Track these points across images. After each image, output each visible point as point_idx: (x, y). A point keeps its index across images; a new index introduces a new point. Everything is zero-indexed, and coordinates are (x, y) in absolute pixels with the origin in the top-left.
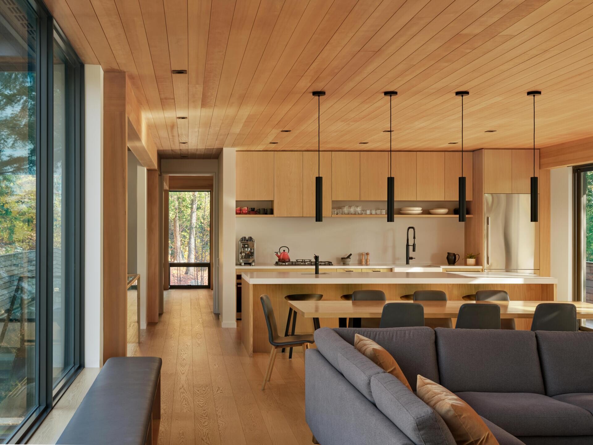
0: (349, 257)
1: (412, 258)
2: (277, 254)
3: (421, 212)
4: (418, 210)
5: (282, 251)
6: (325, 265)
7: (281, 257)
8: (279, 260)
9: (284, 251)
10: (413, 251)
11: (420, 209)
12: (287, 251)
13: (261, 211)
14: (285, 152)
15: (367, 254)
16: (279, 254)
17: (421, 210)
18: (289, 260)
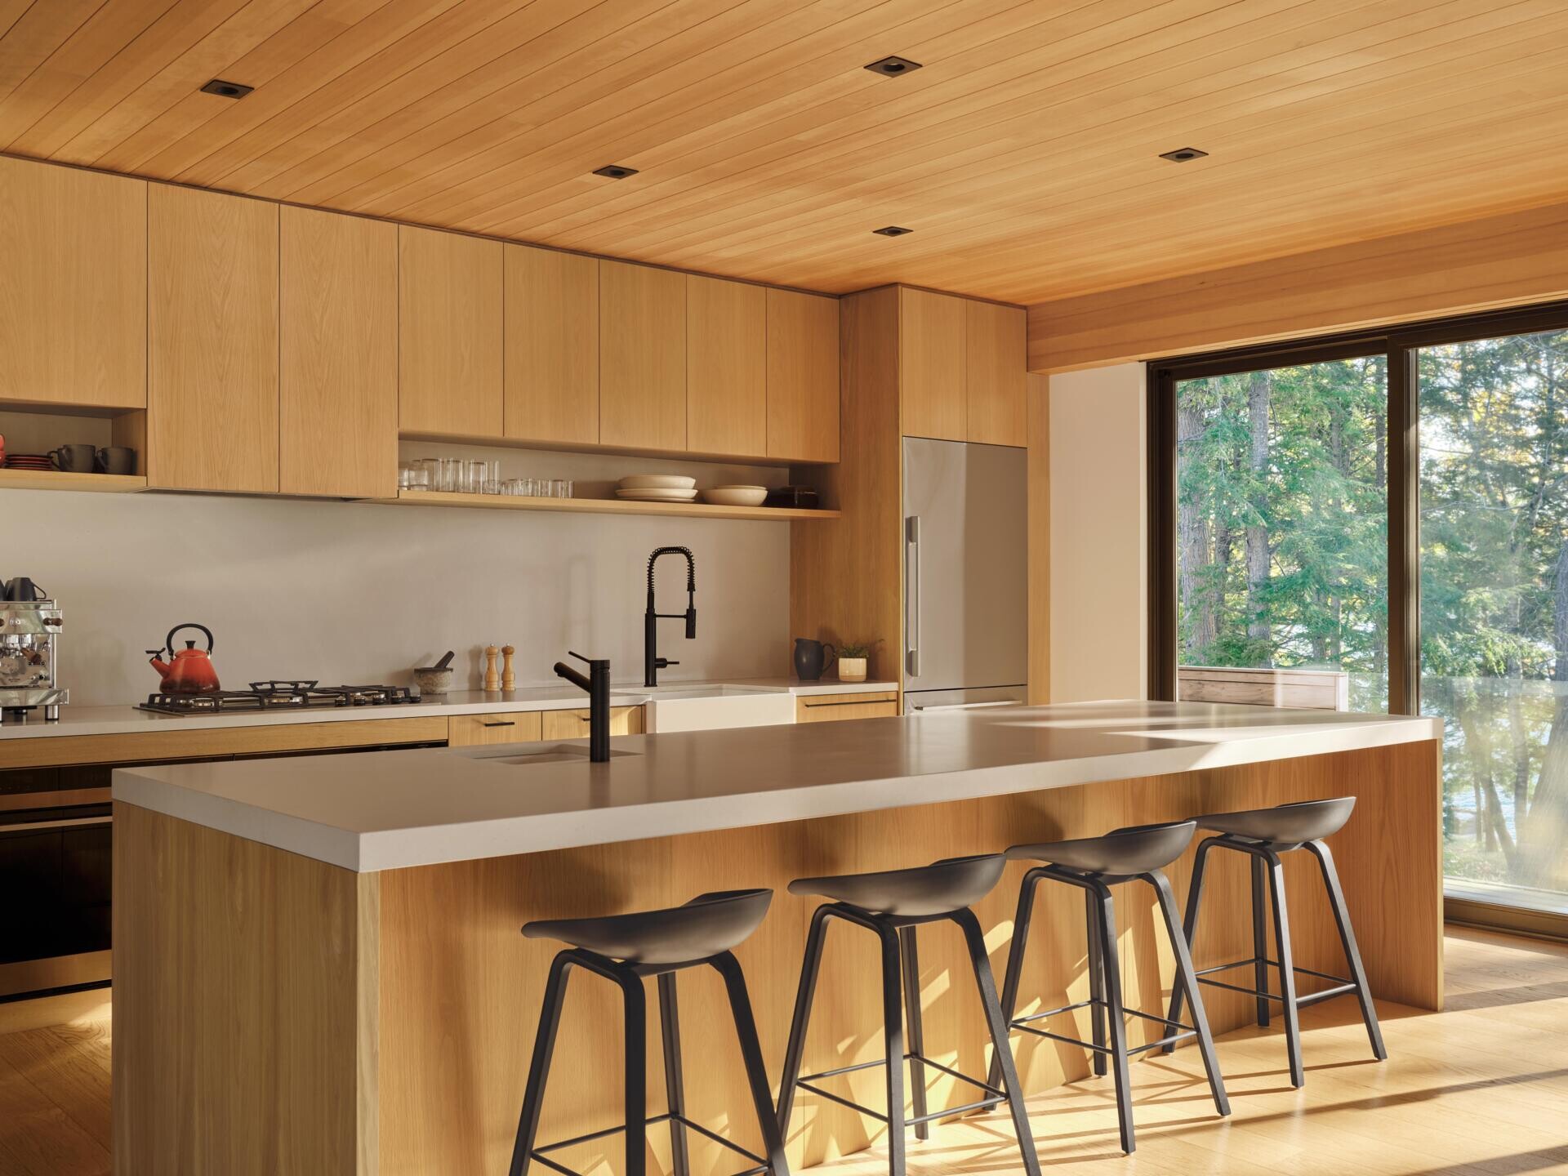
0: (443, 665)
1: (663, 663)
2: (159, 658)
3: (693, 493)
4: (683, 486)
5: (179, 645)
6: (376, 703)
7: (179, 673)
8: (166, 687)
9: (190, 644)
10: (687, 637)
11: (691, 482)
12: (201, 643)
13: (79, 458)
14: (197, 192)
15: (506, 652)
16: (166, 658)
17: (694, 488)
18: (217, 687)
